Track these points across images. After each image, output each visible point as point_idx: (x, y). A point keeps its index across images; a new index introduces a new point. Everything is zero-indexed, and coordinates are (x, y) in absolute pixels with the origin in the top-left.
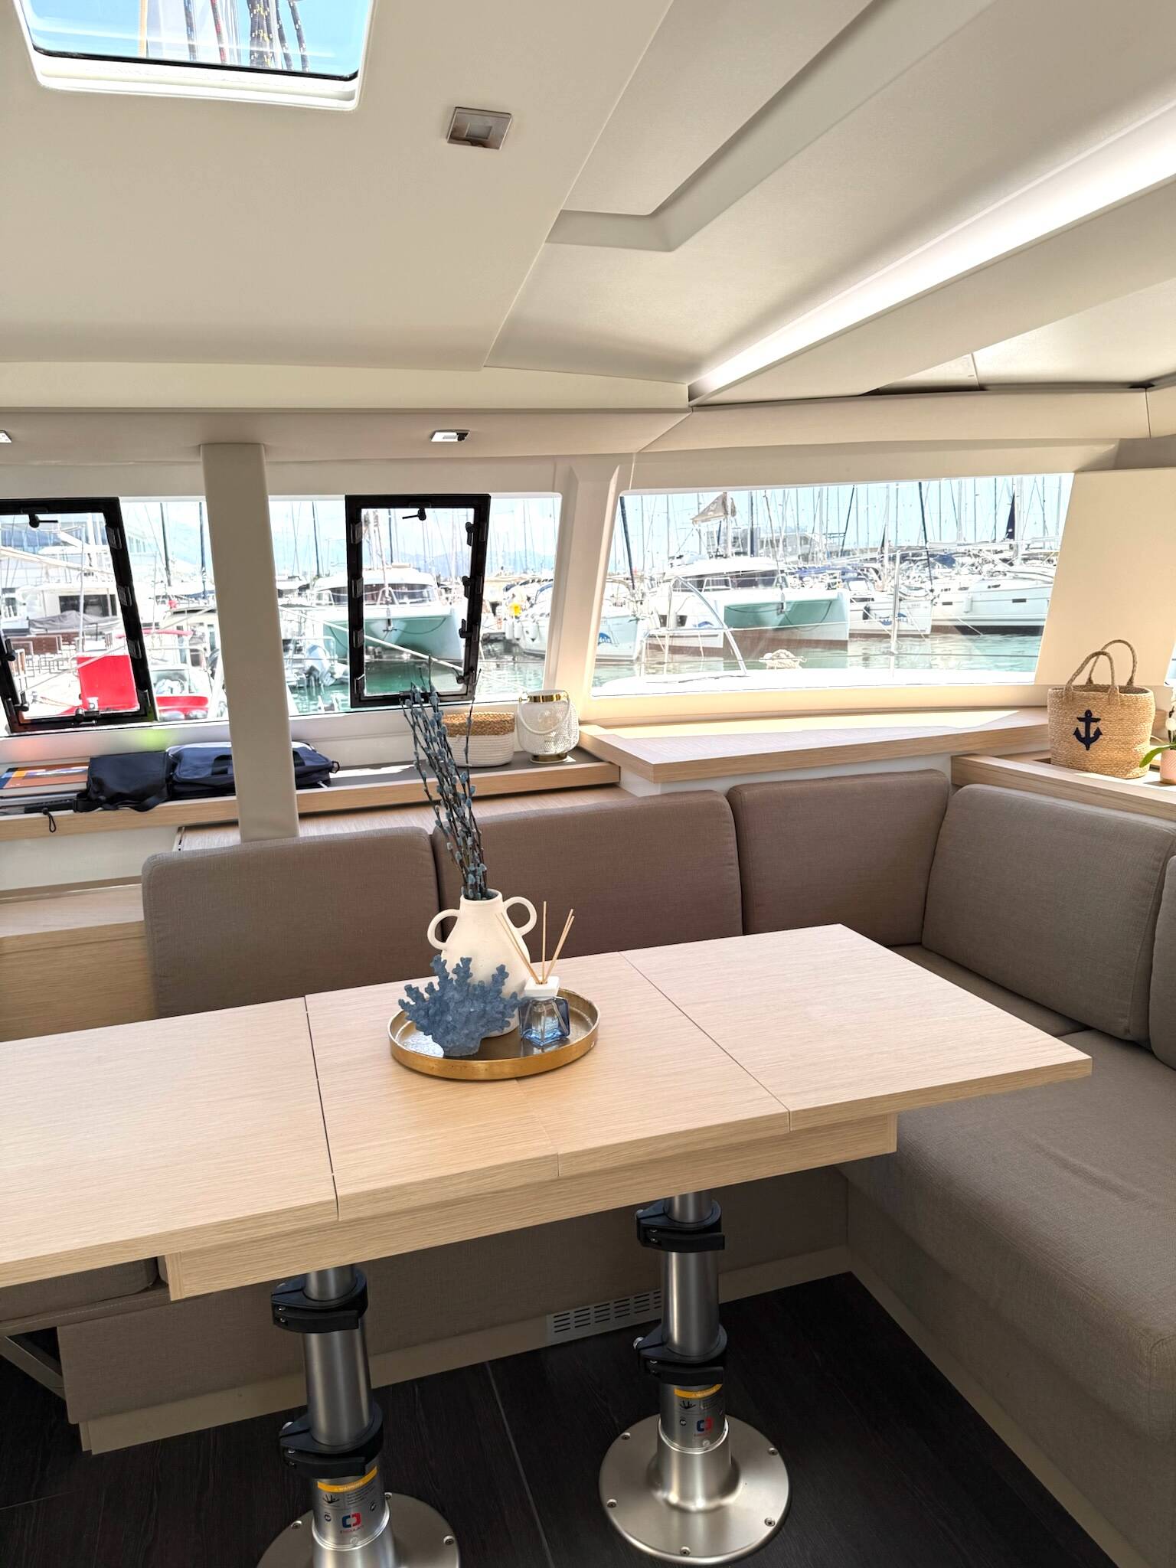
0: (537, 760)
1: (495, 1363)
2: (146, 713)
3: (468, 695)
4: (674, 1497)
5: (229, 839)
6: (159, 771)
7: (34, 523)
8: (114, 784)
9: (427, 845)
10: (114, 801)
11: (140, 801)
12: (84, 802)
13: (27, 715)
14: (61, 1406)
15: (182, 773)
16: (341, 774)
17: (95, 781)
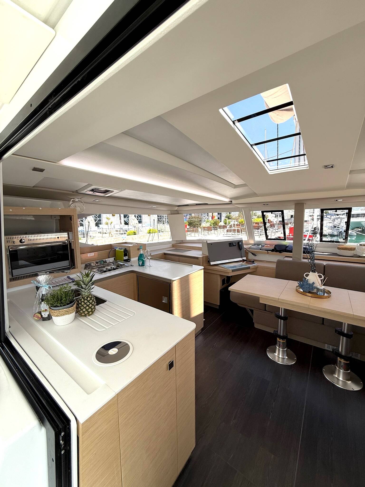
0: (359, 257)
1: (314, 346)
2: (285, 239)
3: (346, 242)
4: (336, 376)
5: (291, 259)
6: (284, 248)
7: (272, 213)
8: (277, 249)
9: (323, 266)
10: (277, 251)
11: (280, 252)
12: (273, 251)
13: (268, 238)
14: (252, 319)
15: (287, 249)
16: (315, 253)
17: (275, 248)
